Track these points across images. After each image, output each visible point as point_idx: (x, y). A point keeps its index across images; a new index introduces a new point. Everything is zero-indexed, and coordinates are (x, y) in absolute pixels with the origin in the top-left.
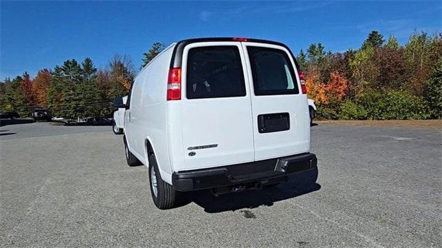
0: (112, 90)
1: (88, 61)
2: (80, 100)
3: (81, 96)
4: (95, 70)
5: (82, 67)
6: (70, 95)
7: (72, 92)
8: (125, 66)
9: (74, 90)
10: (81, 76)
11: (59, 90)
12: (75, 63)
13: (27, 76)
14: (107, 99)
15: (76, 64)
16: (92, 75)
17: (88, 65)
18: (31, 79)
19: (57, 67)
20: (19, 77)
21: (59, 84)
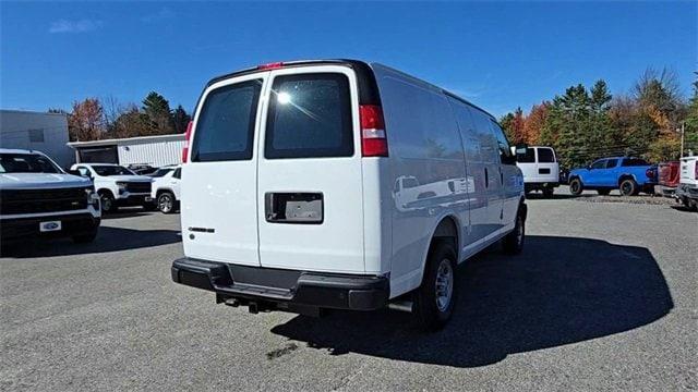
0: (633, 129)
1: (601, 85)
2: (581, 144)
3: (583, 139)
4: (609, 98)
5: (590, 95)
6: (569, 137)
7: (572, 132)
8: (663, 86)
9: (574, 129)
10: (588, 108)
11: (555, 130)
12: (581, 90)
13: (519, 113)
14: (624, 143)
15: (583, 90)
16: (604, 105)
17: (600, 91)
18: (524, 116)
19: (557, 97)
20: (510, 115)
21: (556, 122)
